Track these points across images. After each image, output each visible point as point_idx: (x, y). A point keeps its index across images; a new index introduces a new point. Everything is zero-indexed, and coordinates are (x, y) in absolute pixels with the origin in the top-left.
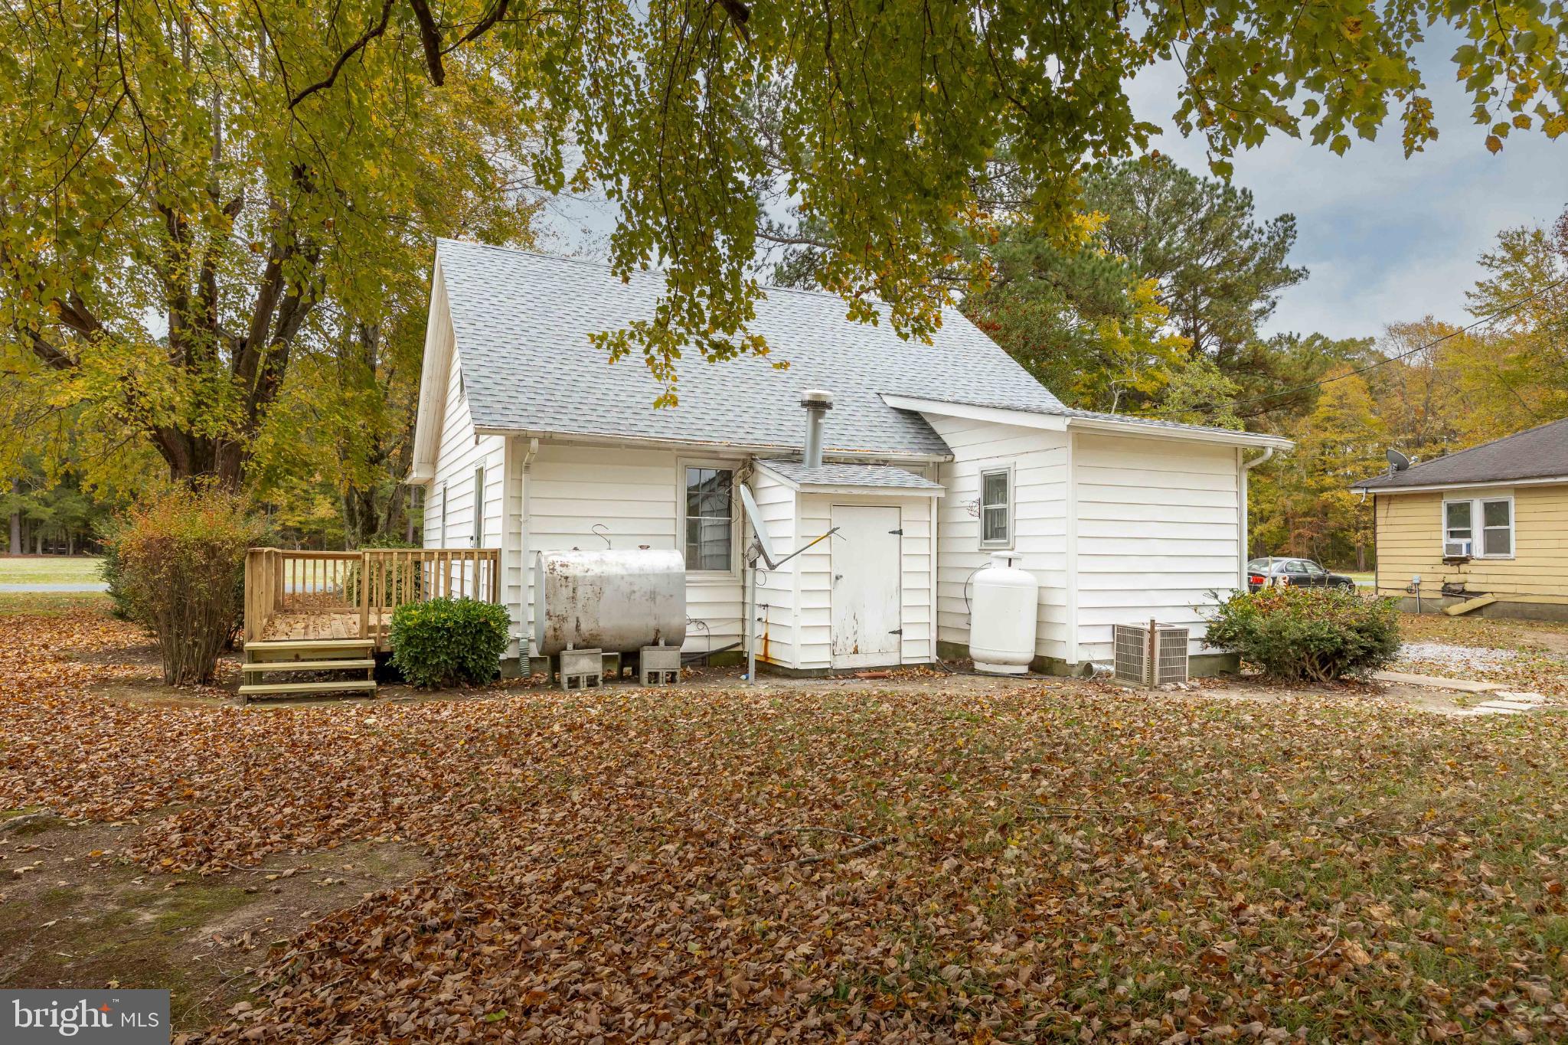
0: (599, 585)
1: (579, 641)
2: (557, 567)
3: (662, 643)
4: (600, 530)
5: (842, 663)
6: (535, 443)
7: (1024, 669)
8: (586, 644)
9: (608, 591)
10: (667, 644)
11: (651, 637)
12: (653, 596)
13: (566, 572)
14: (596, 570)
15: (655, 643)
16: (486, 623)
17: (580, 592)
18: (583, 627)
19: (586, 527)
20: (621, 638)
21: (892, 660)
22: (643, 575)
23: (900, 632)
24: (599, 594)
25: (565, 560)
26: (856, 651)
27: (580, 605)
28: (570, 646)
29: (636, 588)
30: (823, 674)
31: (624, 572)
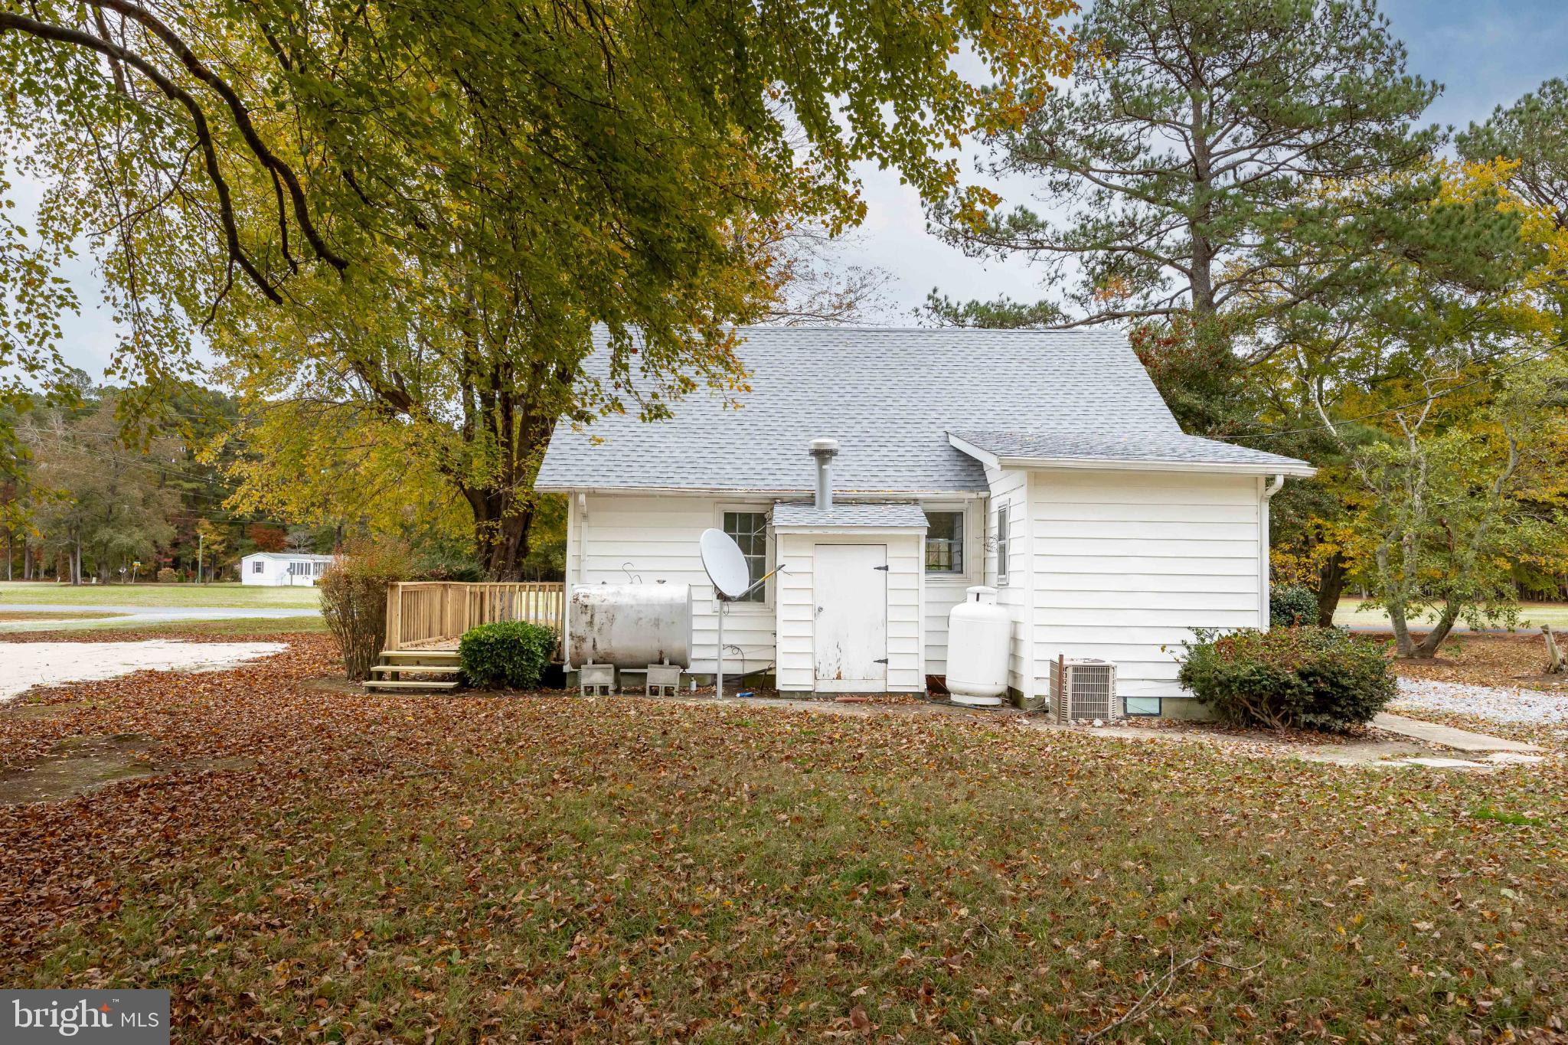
0: (612, 613)
1: (596, 657)
2: (581, 598)
3: (667, 662)
4: (627, 567)
5: (824, 687)
6: (582, 498)
7: (997, 701)
8: (601, 660)
9: (619, 618)
10: (671, 664)
11: (657, 658)
12: (657, 623)
13: (586, 601)
14: (612, 600)
15: (661, 662)
16: (518, 641)
17: (597, 619)
18: (599, 646)
19: (617, 564)
20: (631, 656)
21: (878, 687)
22: (649, 605)
23: (886, 661)
24: (612, 619)
25: (587, 591)
26: (839, 677)
27: (596, 628)
28: (590, 661)
29: (642, 615)
30: (806, 696)
31: (633, 602)
